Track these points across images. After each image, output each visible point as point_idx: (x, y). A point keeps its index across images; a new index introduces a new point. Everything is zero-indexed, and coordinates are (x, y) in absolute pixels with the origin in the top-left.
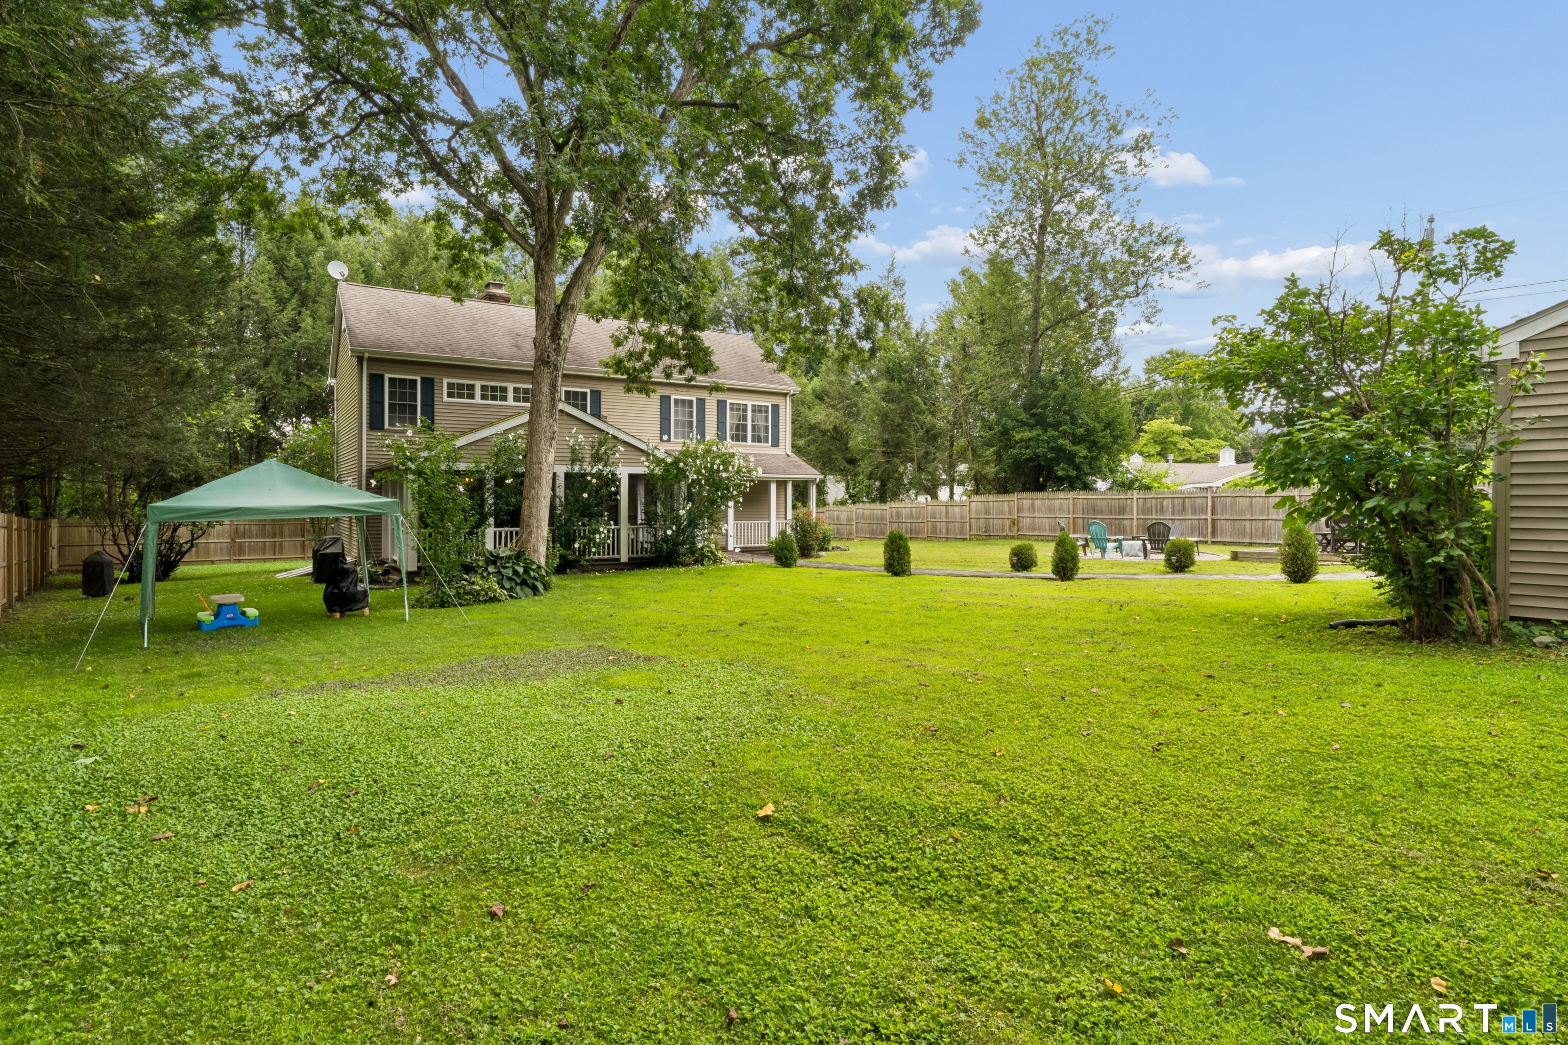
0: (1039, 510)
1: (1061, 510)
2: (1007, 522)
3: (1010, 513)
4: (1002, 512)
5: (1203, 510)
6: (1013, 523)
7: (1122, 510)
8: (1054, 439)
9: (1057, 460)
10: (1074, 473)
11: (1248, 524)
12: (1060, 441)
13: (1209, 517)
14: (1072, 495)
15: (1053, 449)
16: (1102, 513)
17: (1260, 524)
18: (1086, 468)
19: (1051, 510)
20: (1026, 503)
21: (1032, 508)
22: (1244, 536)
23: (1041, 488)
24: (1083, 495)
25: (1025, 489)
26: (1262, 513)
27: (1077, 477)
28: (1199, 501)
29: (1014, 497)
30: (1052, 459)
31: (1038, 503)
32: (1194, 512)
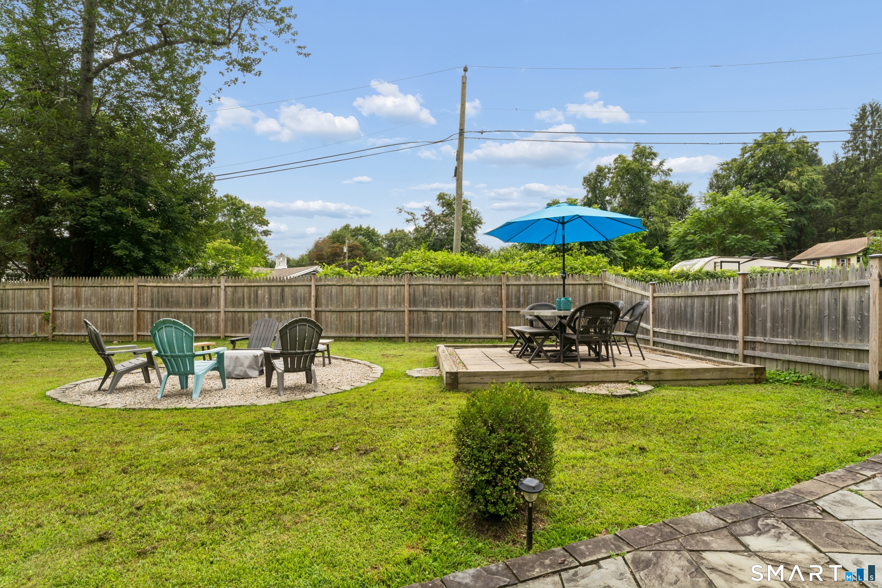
0: (88, 301)
1: (120, 300)
2: (37, 319)
3: (42, 305)
4: (29, 305)
5: (306, 301)
6: (46, 319)
7: (206, 301)
8: (109, 205)
9: (116, 236)
10: (141, 254)
11: (355, 316)
12: (118, 209)
13: (313, 309)
14: (136, 281)
15: (107, 220)
16: (178, 304)
17: (368, 316)
18: (157, 250)
19: (105, 301)
20: (67, 292)
21: (77, 298)
22: (351, 330)
23: (95, 273)
24: (152, 282)
25: (68, 273)
26: (370, 304)
27: (145, 260)
28: (301, 291)
29: (49, 284)
30: (107, 234)
31: (85, 292)
32: (295, 303)
